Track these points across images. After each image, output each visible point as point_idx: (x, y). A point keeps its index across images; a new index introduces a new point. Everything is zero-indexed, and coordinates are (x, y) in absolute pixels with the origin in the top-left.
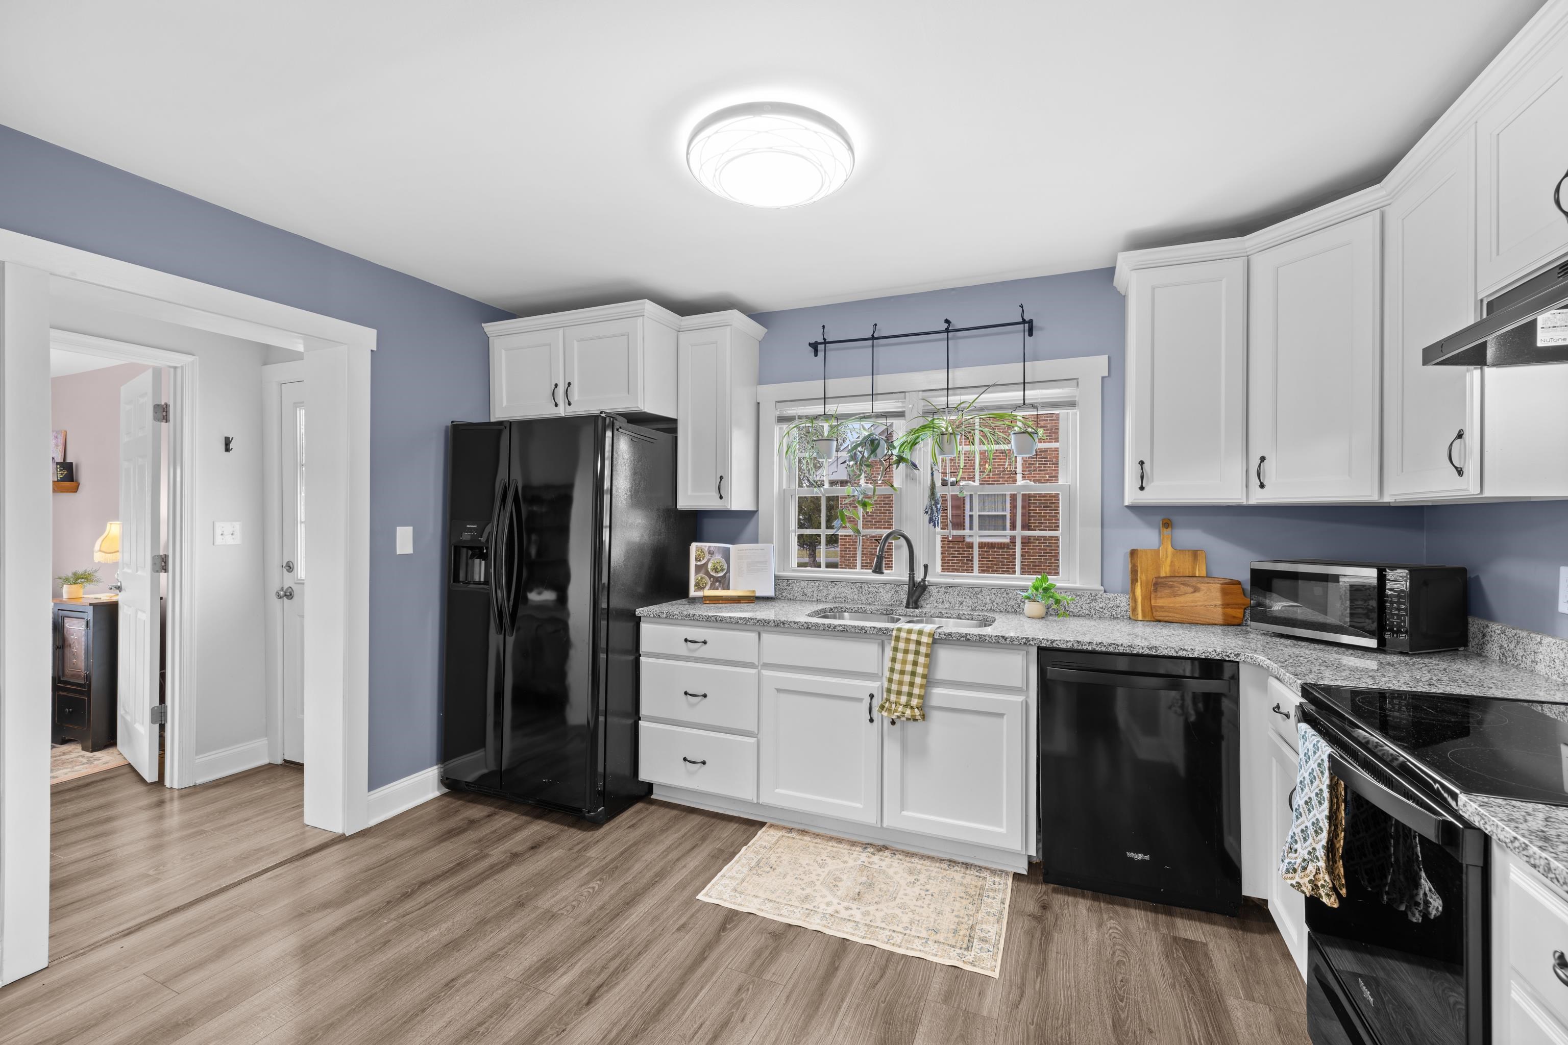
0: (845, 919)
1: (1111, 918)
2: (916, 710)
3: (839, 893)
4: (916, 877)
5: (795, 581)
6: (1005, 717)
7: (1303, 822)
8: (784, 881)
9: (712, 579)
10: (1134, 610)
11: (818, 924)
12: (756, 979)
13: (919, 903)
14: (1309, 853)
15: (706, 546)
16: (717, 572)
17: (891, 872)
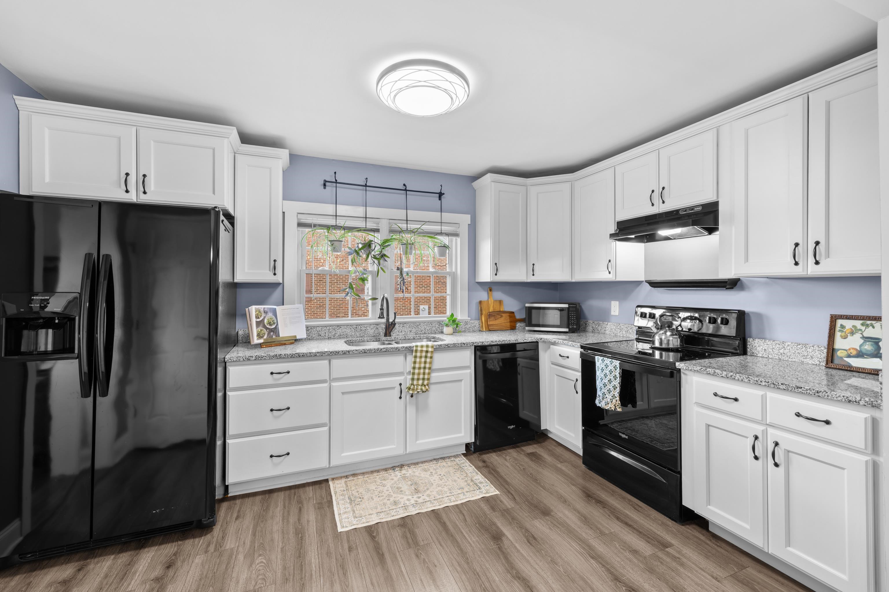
0: (423, 502)
1: (506, 456)
2: (427, 386)
3: (407, 493)
4: (429, 472)
5: (313, 328)
6: (463, 381)
7: (608, 387)
8: (374, 501)
9: (268, 330)
10: (482, 327)
11: (416, 510)
12: (418, 547)
13: (443, 481)
14: (612, 396)
15: (261, 308)
16: (270, 325)
17: (417, 474)
